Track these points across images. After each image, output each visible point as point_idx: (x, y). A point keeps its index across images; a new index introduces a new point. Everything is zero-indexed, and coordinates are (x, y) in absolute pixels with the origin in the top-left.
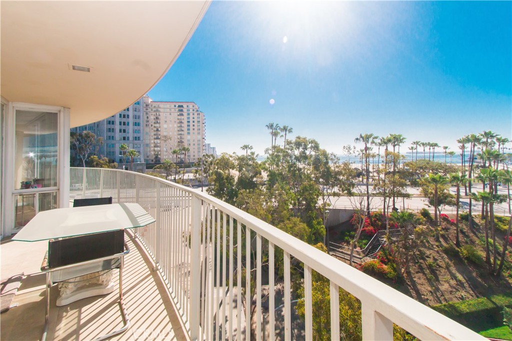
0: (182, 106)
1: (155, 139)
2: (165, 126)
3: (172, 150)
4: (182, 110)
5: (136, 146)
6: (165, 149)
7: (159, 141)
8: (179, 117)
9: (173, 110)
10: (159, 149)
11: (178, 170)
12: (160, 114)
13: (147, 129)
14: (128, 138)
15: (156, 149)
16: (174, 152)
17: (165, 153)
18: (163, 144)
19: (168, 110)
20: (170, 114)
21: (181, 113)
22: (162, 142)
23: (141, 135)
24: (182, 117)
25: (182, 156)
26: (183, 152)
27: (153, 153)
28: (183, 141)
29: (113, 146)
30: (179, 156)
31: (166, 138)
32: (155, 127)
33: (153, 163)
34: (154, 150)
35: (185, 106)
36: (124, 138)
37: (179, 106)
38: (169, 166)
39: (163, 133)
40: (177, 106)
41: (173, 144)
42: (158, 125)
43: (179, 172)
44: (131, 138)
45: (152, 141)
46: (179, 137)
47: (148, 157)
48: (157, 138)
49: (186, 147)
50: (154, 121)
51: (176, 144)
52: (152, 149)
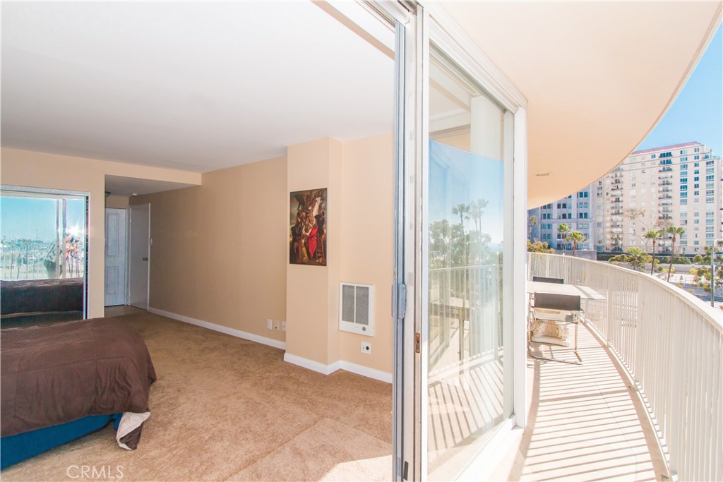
0: (669, 154)
1: (612, 214)
2: (633, 192)
3: (646, 233)
4: (669, 162)
5: (581, 226)
6: (631, 231)
7: (619, 218)
8: (662, 175)
9: (648, 164)
10: (619, 230)
11: (658, 266)
12: (623, 173)
13: (600, 200)
14: (570, 215)
15: (614, 230)
16: (649, 236)
17: (631, 237)
18: (627, 222)
19: (639, 166)
20: (643, 172)
21: (666, 166)
22: (626, 219)
23: (590, 211)
24: (669, 174)
25: (668, 243)
26: (670, 235)
27: (609, 236)
28: (670, 215)
29: (549, 226)
30: (661, 242)
31: (633, 214)
32: (612, 196)
33: (609, 251)
34: (612, 232)
35: (675, 152)
36: (564, 216)
37: (662, 155)
38: (639, 258)
39: (627, 204)
40: (658, 155)
41: (650, 222)
42: (618, 193)
43: (660, 269)
44: (574, 216)
45: (608, 218)
46: (661, 209)
47: (600, 242)
48: (617, 213)
49: (677, 225)
50: (611, 187)
51: (654, 222)
52: (608, 230)
